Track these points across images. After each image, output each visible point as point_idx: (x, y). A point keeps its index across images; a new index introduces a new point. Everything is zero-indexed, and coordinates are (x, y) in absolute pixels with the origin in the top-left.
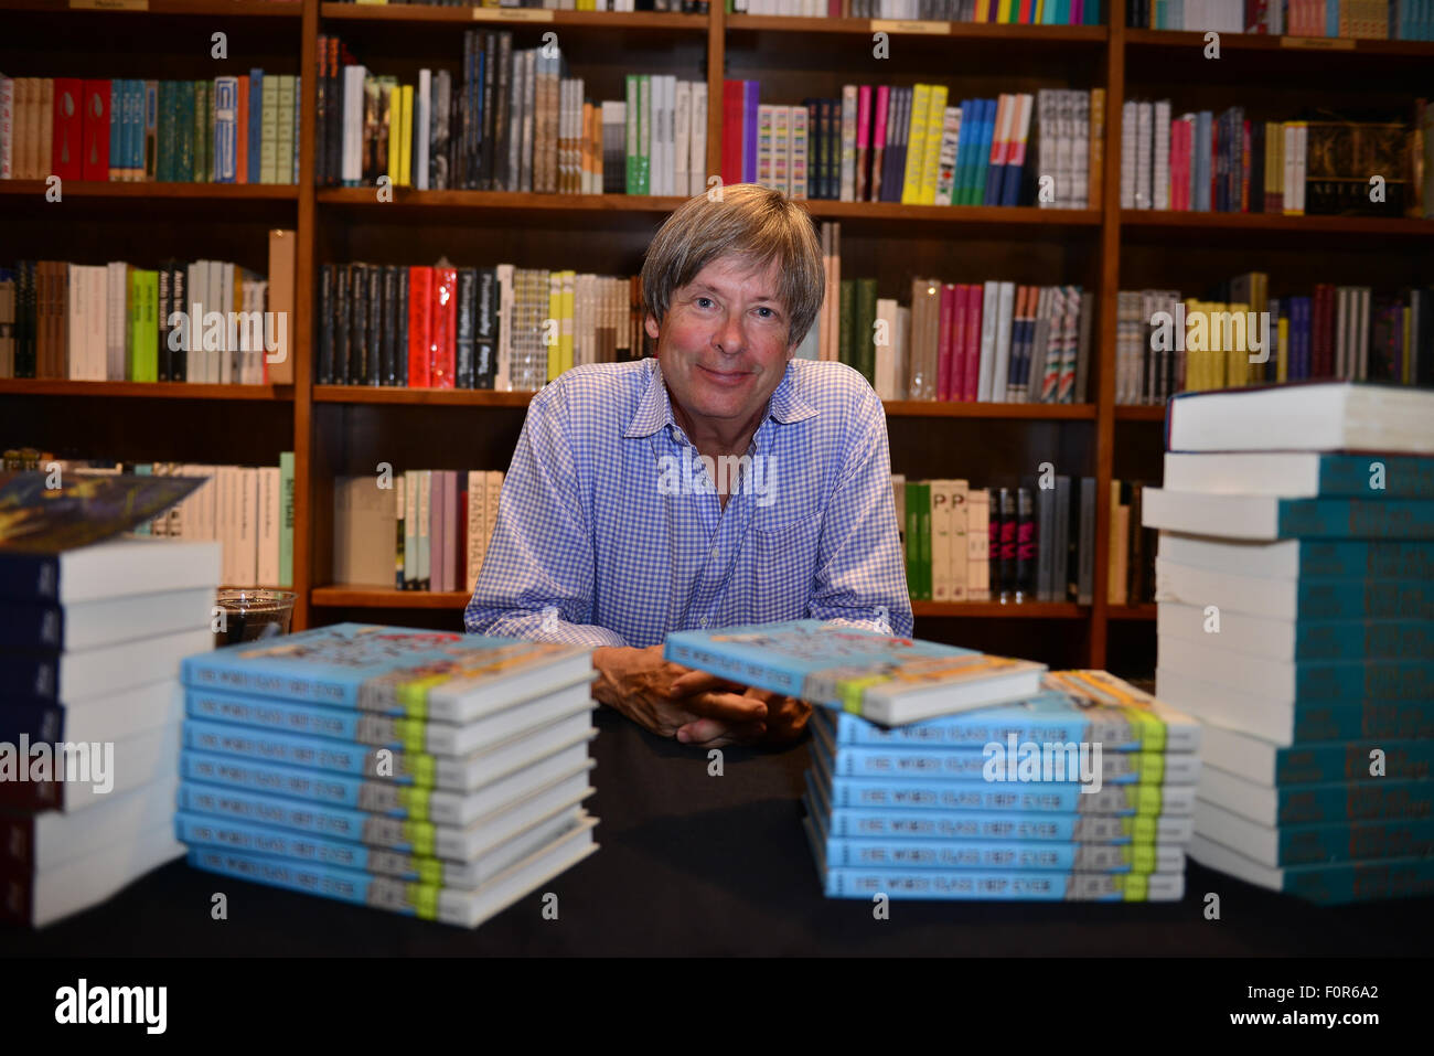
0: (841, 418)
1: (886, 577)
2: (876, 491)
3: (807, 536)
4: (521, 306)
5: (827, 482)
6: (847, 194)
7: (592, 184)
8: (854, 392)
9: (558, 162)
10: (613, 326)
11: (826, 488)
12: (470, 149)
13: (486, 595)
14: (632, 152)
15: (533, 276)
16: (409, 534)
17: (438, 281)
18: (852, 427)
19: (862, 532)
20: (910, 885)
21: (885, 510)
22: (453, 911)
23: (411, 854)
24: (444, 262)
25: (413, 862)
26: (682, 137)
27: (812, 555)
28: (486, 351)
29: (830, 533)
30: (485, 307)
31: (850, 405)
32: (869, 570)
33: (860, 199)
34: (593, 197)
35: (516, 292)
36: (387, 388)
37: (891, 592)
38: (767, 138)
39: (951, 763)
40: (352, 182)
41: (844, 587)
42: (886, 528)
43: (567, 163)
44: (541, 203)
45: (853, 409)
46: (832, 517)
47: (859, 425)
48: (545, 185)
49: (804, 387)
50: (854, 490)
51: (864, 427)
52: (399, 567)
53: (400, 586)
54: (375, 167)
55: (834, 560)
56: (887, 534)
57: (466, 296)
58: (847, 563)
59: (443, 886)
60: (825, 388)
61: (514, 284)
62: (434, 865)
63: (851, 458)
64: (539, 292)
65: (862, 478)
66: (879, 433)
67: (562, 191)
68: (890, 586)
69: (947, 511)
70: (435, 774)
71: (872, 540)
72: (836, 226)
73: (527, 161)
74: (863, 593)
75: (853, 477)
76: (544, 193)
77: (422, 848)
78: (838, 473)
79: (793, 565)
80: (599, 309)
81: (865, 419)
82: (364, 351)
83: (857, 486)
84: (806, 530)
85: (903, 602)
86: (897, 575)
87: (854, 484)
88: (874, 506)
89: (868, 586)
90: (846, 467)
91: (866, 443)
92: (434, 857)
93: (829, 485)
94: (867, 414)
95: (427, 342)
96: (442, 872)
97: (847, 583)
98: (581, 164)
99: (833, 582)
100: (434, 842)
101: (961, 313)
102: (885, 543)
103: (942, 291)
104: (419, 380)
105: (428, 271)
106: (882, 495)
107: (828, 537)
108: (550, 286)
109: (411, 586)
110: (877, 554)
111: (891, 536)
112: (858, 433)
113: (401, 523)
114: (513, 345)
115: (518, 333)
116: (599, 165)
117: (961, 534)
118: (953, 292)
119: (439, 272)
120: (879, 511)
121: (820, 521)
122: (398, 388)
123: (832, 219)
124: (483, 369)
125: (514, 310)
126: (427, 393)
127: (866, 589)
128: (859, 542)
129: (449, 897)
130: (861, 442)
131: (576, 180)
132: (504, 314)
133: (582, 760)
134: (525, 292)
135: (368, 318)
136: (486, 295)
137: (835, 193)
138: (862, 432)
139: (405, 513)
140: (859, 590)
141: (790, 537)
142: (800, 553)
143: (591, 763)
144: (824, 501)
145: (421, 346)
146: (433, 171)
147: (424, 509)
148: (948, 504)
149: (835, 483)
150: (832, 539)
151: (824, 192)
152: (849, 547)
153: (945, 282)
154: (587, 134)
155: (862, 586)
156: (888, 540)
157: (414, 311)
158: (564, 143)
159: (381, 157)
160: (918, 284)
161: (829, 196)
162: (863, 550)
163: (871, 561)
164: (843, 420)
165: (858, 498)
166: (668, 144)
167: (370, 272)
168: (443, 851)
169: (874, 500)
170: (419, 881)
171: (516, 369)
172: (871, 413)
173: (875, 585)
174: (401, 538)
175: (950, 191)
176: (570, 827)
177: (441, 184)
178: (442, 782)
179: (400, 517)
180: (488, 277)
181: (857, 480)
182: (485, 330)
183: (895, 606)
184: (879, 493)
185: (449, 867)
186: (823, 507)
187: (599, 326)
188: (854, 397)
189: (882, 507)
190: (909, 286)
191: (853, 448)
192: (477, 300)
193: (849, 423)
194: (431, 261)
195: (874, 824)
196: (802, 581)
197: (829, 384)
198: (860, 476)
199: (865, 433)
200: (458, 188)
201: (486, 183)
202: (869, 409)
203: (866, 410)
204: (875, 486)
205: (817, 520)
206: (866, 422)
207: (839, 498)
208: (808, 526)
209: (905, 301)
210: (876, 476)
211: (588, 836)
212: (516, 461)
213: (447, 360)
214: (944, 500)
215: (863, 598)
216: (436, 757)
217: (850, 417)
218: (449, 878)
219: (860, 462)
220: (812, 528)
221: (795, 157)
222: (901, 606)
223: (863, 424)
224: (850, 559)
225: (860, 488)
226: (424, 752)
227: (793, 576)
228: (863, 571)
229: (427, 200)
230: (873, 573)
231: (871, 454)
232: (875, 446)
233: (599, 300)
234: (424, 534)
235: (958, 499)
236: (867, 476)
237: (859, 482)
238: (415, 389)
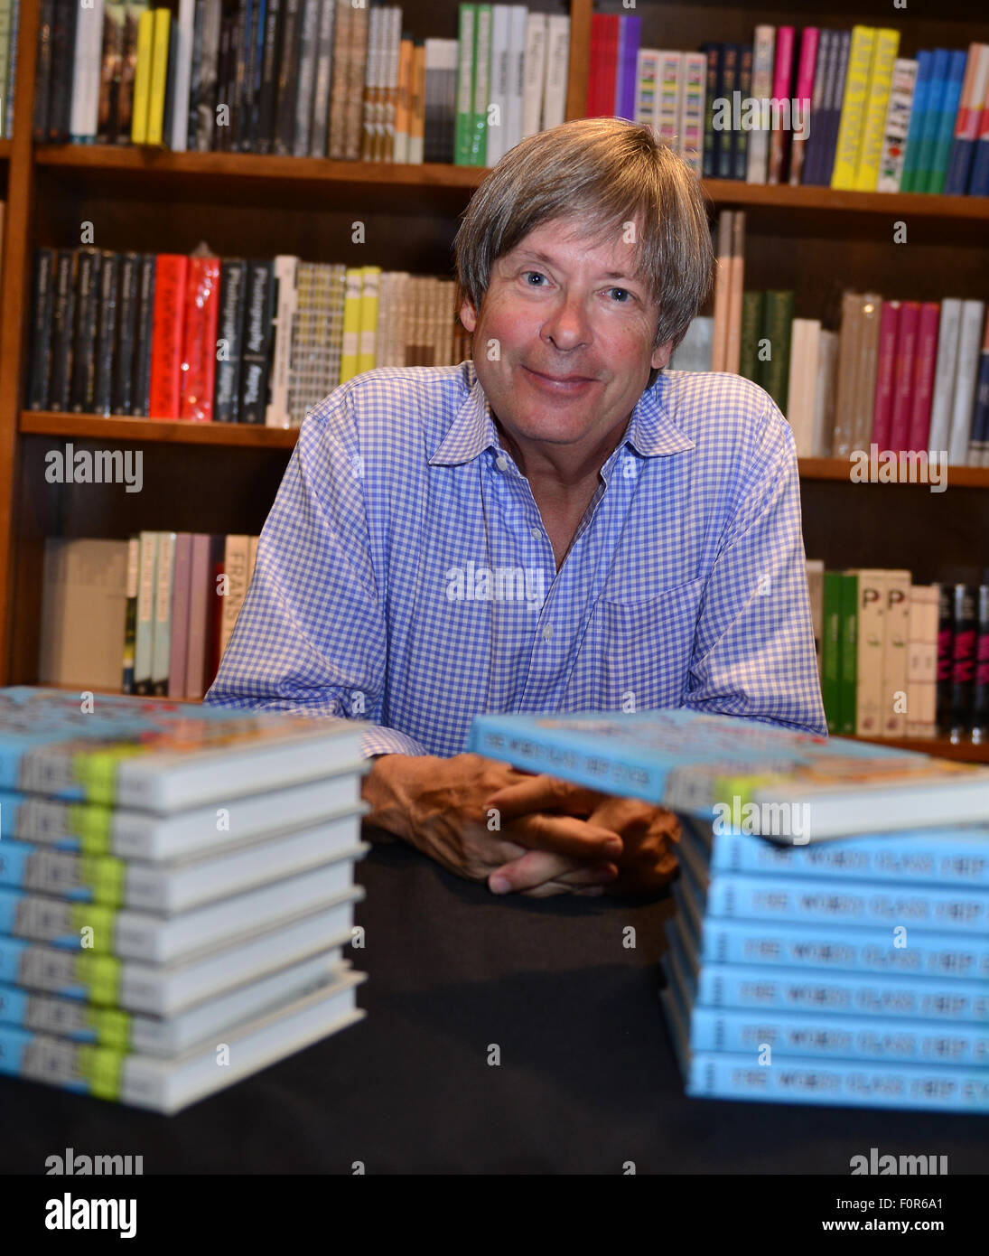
0: (733, 449)
1: (790, 675)
2: (779, 553)
3: (680, 613)
4: (307, 313)
5: (710, 539)
6: (756, 173)
7: (408, 149)
8: (754, 414)
9: (363, 118)
10: (430, 344)
11: (709, 547)
12: (244, 96)
13: (234, 679)
14: (464, 108)
15: (324, 272)
16: (143, 618)
17: (195, 277)
18: (748, 462)
19: (758, 610)
20: (812, 1082)
21: (791, 580)
22: (143, 1087)
23: (86, 1003)
24: (204, 250)
25: (90, 1015)
26: (533, 89)
27: (687, 639)
28: (255, 372)
29: (713, 610)
30: (257, 312)
31: (748, 432)
32: (767, 664)
33: (773, 181)
34: (408, 167)
35: (300, 294)
36: (122, 418)
37: (797, 695)
38: (649, 94)
39: (879, 905)
40: (84, 138)
41: (731, 686)
42: (793, 605)
43: (375, 121)
44: (337, 173)
45: (751, 437)
46: (715, 587)
47: (759, 460)
48: (344, 148)
49: (683, 404)
50: (748, 551)
51: (766, 464)
52: (128, 663)
53: (127, 688)
54: (115, 122)
55: (717, 648)
56: (793, 614)
57: (232, 297)
58: (736, 653)
59: (129, 1050)
60: (713, 406)
61: (297, 282)
62: (117, 1019)
63: (746, 506)
64: (330, 295)
65: (760, 534)
66: (786, 473)
67: (367, 158)
68: (795, 687)
69: (880, 612)
70: (123, 886)
71: (772, 621)
72: (740, 217)
73: (320, 116)
74: (757, 694)
75: (748, 533)
76: (343, 159)
77: (101, 994)
78: (726, 526)
79: (659, 653)
80: (412, 320)
81: (767, 452)
82: (91, 368)
83: (752, 545)
84: (679, 604)
85: (814, 711)
86: (805, 672)
87: (748, 542)
88: (775, 573)
89: (765, 685)
90: (738, 517)
91: (768, 485)
92: (117, 1008)
93: (713, 543)
94: (771, 445)
95: (176, 358)
96: (129, 1030)
97: (735, 680)
98: (394, 123)
99: (715, 678)
100: (119, 985)
101: (909, 341)
102: (790, 627)
103: (883, 310)
104: (164, 409)
105: (181, 261)
106: (788, 559)
107: (709, 615)
108: (346, 286)
109: (142, 689)
110: (778, 641)
111: (798, 618)
112: (756, 472)
113: (132, 603)
114: (292, 366)
115: (300, 349)
116: (418, 125)
117: (899, 644)
118: (899, 312)
119: (196, 264)
120: (784, 581)
121: (698, 593)
122: (136, 419)
123: (734, 207)
124: (251, 397)
125: (297, 318)
126: (174, 428)
127: (761, 690)
128: (753, 624)
129: (137, 1068)
130: (760, 484)
131: (386, 144)
132: (282, 322)
133: (342, 886)
134: (312, 294)
135: (98, 324)
136: (258, 297)
137: (740, 172)
138: (762, 470)
139: (138, 587)
140: (752, 690)
141: (656, 613)
142: (670, 637)
143: (358, 892)
144: (706, 564)
145: (167, 360)
146: (193, 127)
147: (165, 585)
148: (882, 603)
149: (723, 541)
150: (714, 618)
151: (724, 170)
152: (739, 631)
153: (887, 297)
154: (403, 83)
155: (755, 686)
156: (794, 622)
157: (160, 315)
158: (372, 93)
159: (123, 106)
160: (850, 300)
161: (732, 175)
162: (758, 636)
163: (770, 651)
164: (736, 452)
165: (753, 562)
166: (514, 99)
167: (103, 260)
168: (131, 1000)
169: (776, 566)
170: (96, 1044)
171: (296, 399)
172: (776, 444)
173: (774, 685)
174: (131, 624)
175: (899, 173)
176: (323, 982)
177: (203, 144)
178: (134, 899)
179: (132, 594)
180: (262, 272)
181: (753, 536)
182: (255, 343)
183: (801, 716)
184: (784, 556)
185: (140, 1024)
186: (704, 573)
187: (411, 343)
188: (753, 421)
189: (787, 576)
190: (837, 302)
191: (749, 492)
192: (246, 303)
193: (745, 456)
194: (186, 248)
195: (762, 990)
196: (672, 676)
197: (718, 402)
198: (757, 531)
199: (766, 472)
200: (226, 149)
201: (265, 144)
202: (774, 439)
203: (769, 440)
204: (778, 546)
205: (694, 590)
206: (769, 457)
207: (726, 561)
208: (682, 599)
209: (832, 323)
210: (780, 533)
211: (348, 998)
212: (282, 497)
213: (203, 382)
214: (876, 597)
215: (757, 703)
216: (126, 861)
217: (745, 448)
218: (140, 1040)
219: (758, 511)
220: (687, 602)
221: (686, 121)
222: (810, 715)
223: (764, 459)
224: (740, 647)
225: (756, 548)
226: (109, 854)
227: (659, 668)
228: (757, 665)
229: (185, 165)
230: (772, 667)
231: (774, 501)
232: (781, 491)
233: (412, 308)
234: (163, 618)
235: (895, 596)
236: (767, 532)
237: (756, 540)
238: (157, 420)
